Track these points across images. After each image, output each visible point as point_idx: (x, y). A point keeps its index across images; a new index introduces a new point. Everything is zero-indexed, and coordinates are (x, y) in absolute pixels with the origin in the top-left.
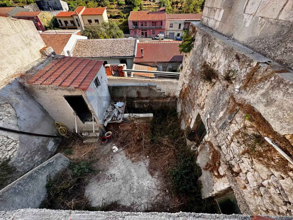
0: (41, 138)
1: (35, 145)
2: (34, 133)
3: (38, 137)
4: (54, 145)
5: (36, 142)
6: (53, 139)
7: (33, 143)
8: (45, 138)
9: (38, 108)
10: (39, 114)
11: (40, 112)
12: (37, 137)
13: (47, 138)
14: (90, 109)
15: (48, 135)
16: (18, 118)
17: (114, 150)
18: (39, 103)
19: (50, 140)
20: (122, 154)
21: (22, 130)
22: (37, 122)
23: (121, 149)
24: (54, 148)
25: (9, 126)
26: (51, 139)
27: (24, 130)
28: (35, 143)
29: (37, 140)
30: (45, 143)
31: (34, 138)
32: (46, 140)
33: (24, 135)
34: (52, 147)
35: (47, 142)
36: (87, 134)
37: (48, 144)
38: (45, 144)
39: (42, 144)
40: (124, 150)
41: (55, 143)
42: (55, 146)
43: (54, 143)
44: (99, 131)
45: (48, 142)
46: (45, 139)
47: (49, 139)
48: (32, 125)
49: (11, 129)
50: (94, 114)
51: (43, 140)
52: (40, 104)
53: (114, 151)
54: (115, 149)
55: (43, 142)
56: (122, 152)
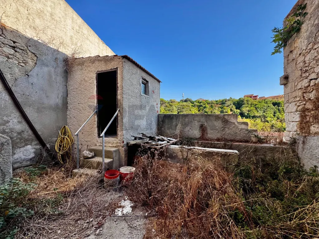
0: (24, 126)
1: (4, 125)
2: (24, 110)
3: (23, 120)
4: (31, 159)
5: (10, 124)
6: (38, 147)
7: (5, 118)
8: (30, 132)
9: (62, 93)
10: (55, 99)
11: (59, 97)
12: (21, 119)
13: (33, 136)
14: (119, 97)
15: (40, 133)
16: (28, 75)
17: (120, 209)
18: (67, 89)
19: (33, 143)
20: (135, 228)
21: (13, 89)
22: (43, 104)
23: (140, 213)
24: (25, 163)
25: (6, 70)
26: (35, 145)
27: (16, 91)
28: (8, 122)
29: (16, 121)
30: (21, 140)
31: (15, 116)
32: (27, 137)
33: (8, 97)
34: (23, 157)
35: (26, 142)
36: (90, 155)
37: (24, 146)
38: (18, 140)
39: (15, 135)
40: (146, 217)
41: (34, 157)
42: (29, 162)
43: (32, 155)
44: (114, 154)
45: (27, 145)
46: (28, 133)
47: (32, 140)
48: (34, 99)
49: (4, 75)
50: (121, 110)
51: (23, 131)
52: (67, 91)
53: (119, 212)
54: (123, 207)
55: (19, 133)
56: (140, 223)
